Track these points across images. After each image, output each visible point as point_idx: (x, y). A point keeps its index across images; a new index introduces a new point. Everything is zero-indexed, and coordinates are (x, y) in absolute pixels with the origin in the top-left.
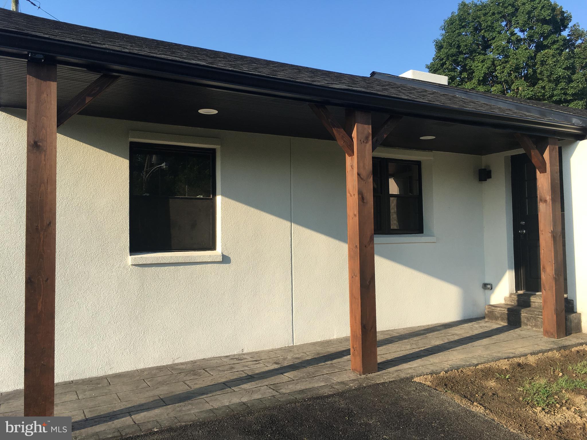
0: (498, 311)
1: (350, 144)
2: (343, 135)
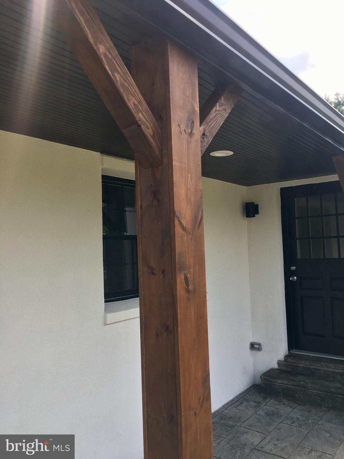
0: (278, 384)
1: (154, 134)
2: (136, 102)
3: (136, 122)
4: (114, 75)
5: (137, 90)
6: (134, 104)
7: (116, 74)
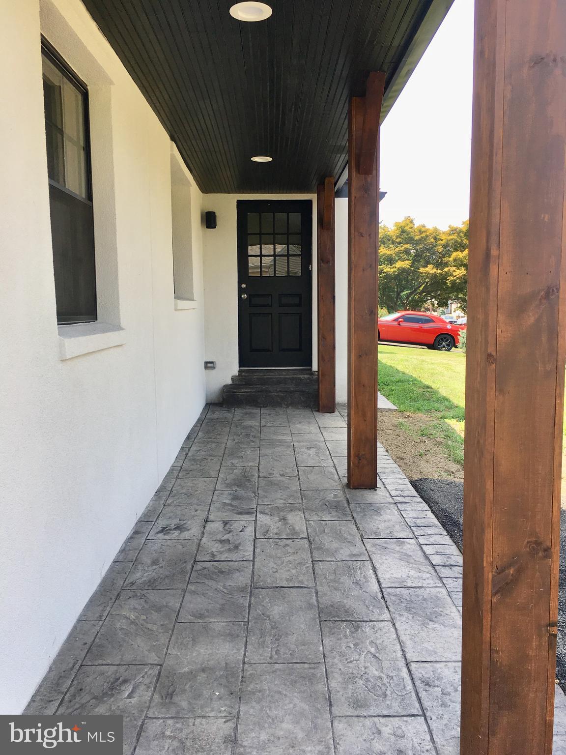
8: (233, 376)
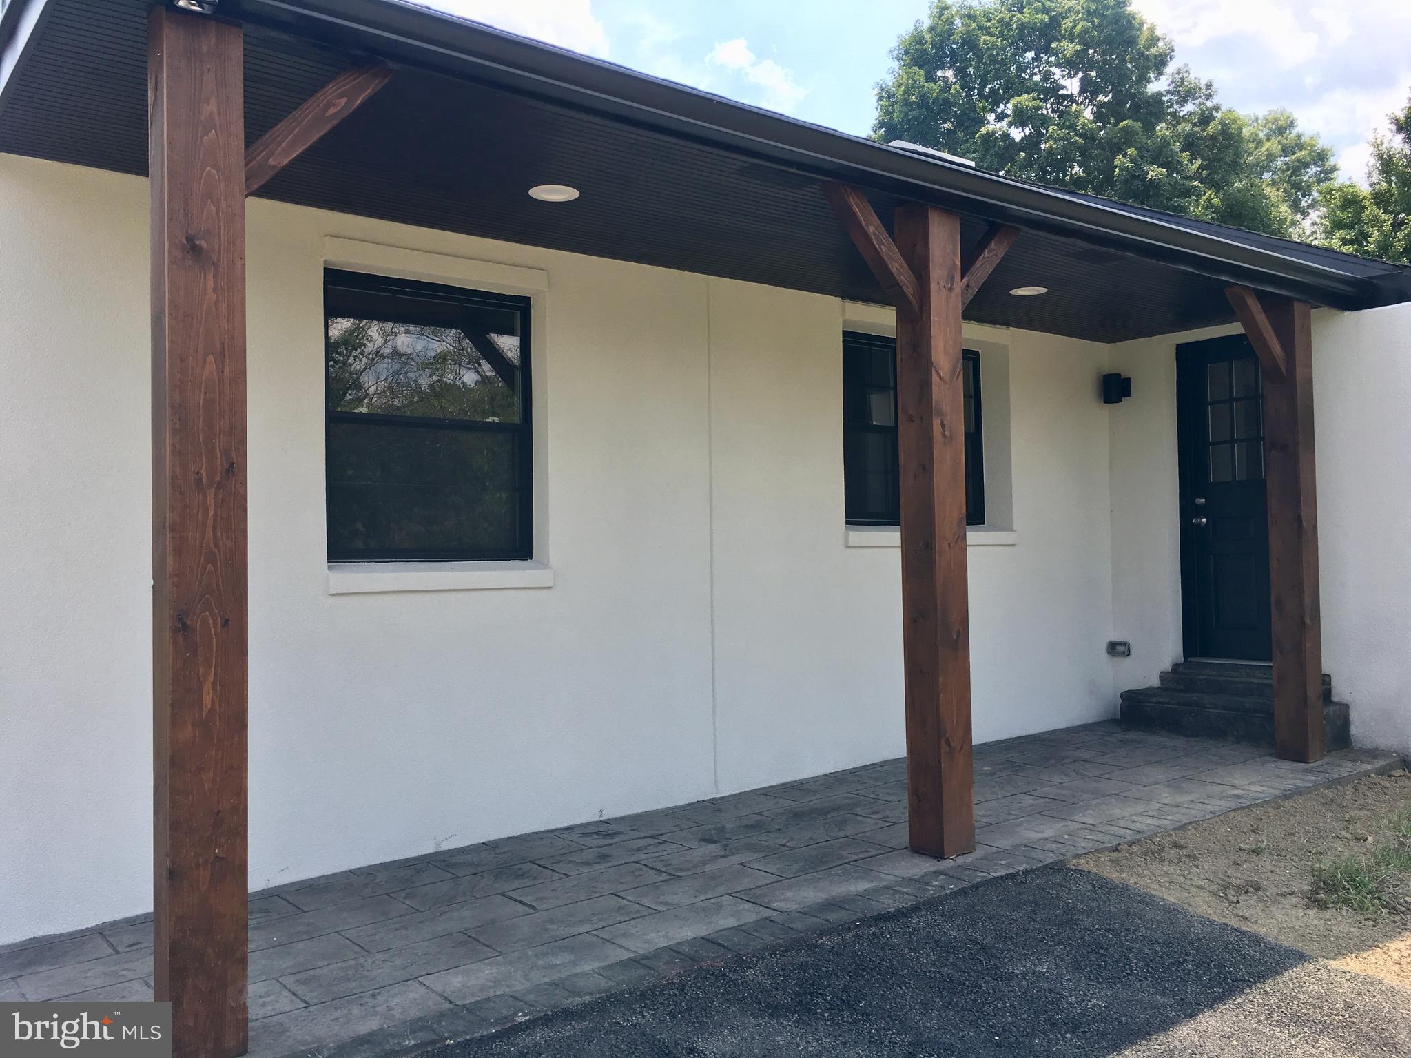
0: (1152, 704)
1: (914, 292)
2: (899, 267)
3: (898, 284)
4: (881, 249)
5: (900, 256)
6: (897, 269)
7: (882, 247)
8: (1162, 672)
